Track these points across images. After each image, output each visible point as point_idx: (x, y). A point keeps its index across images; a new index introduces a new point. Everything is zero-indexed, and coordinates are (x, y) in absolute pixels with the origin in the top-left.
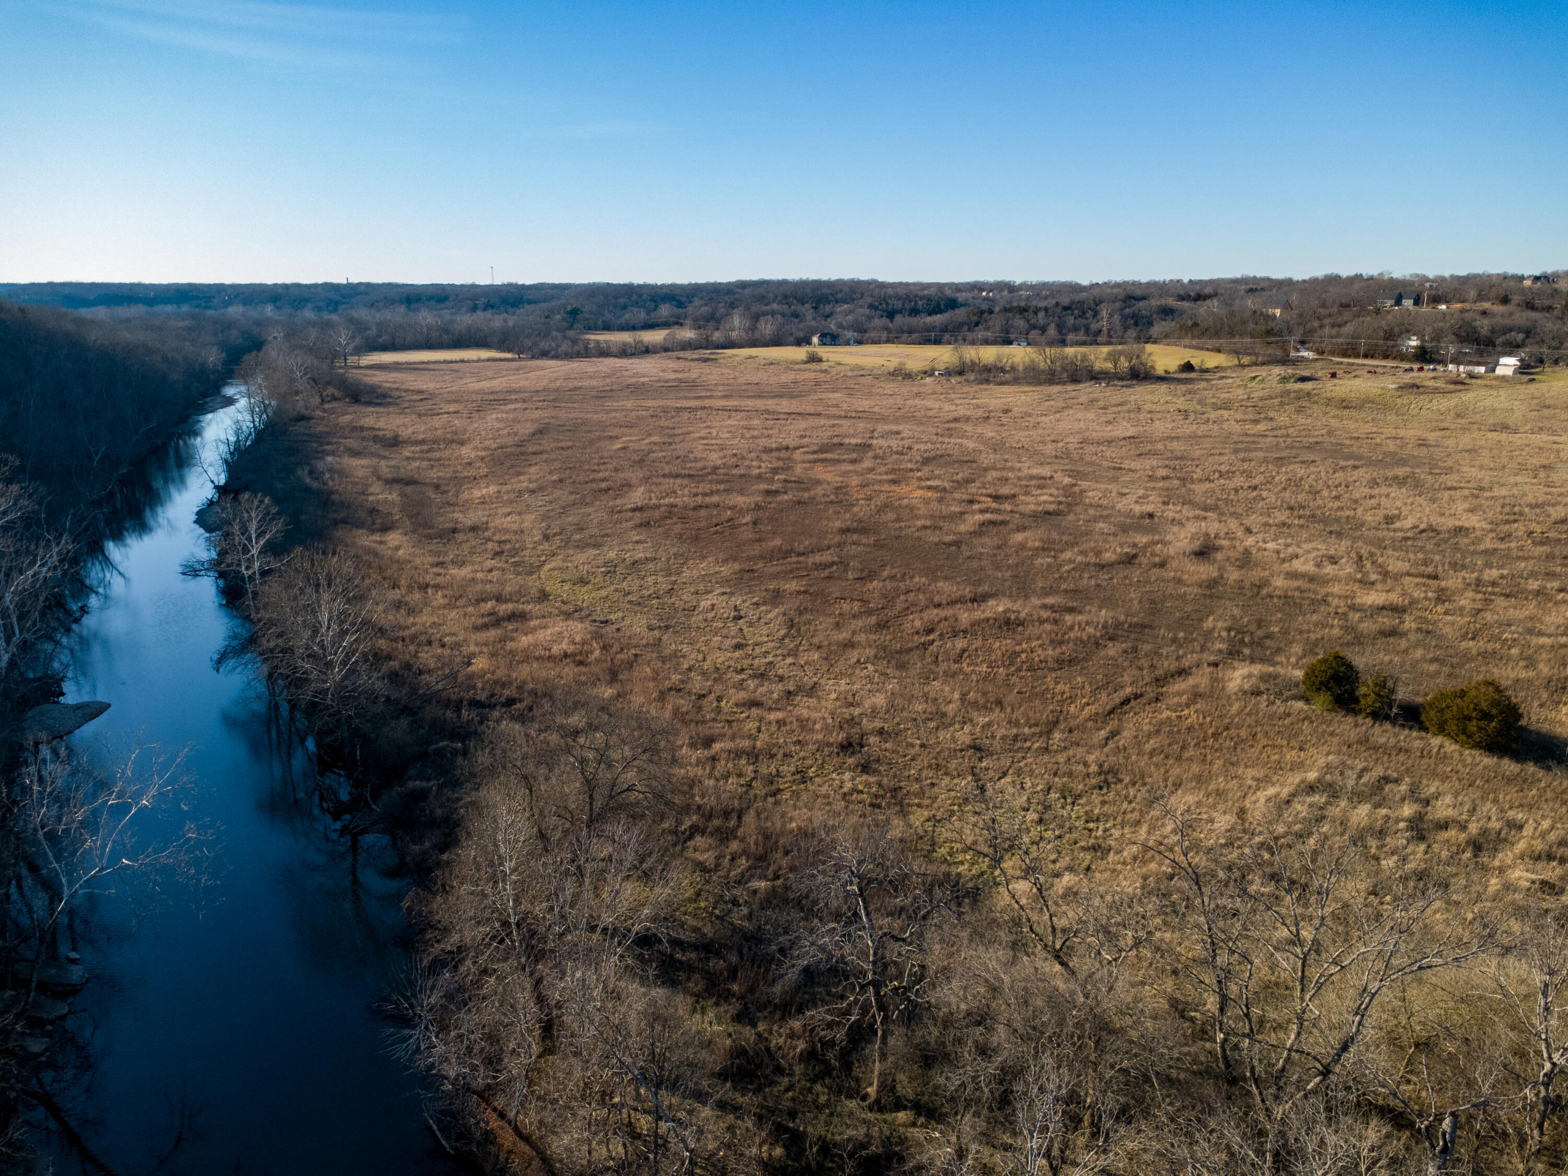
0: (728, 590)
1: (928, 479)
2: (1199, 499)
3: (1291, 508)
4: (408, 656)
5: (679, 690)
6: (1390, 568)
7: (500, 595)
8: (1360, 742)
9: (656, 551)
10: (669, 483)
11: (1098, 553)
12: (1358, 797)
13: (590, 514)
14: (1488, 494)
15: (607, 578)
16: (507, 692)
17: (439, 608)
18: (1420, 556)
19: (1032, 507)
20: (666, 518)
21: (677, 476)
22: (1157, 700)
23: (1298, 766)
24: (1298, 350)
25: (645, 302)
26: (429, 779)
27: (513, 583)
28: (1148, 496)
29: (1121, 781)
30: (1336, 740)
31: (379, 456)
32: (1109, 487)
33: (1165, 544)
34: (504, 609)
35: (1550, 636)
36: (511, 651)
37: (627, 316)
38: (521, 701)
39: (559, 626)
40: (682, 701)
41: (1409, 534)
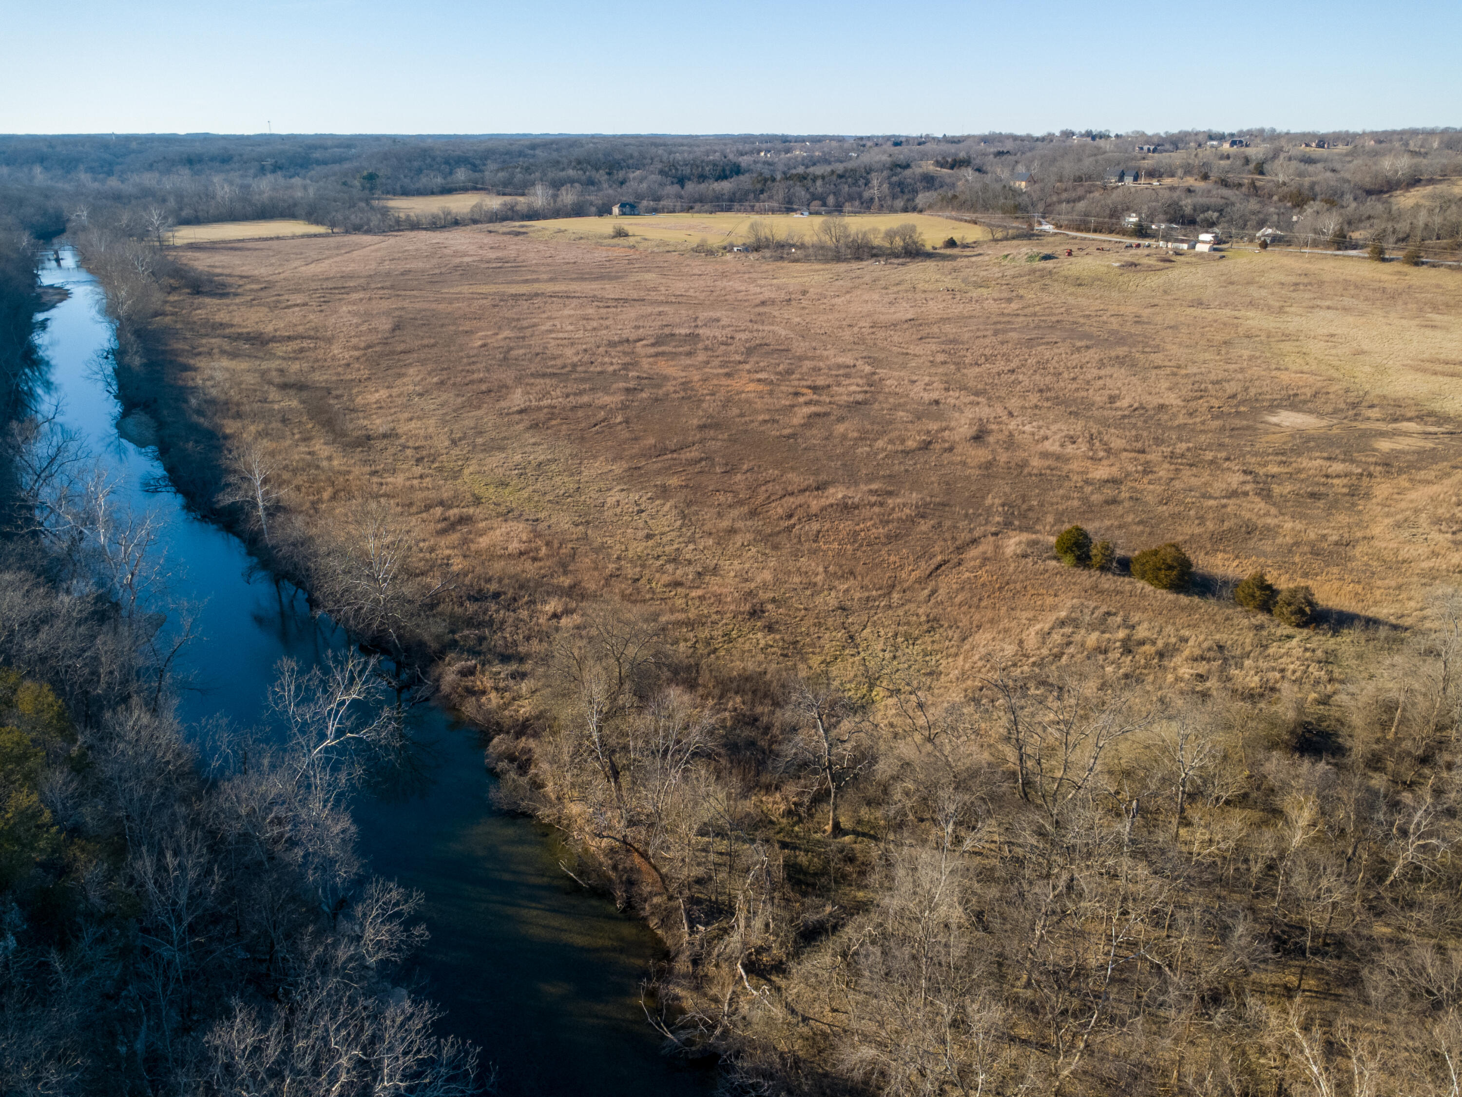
0: (625, 487)
1: (757, 372)
2: (971, 384)
3: (1041, 391)
5: (618, 577)
6: (1112, 445)
7: (442, 501)
8: (1092, 588)
9: (553, 452)
11: (903, 441)
12: (1092, 627)
14: (1183, 372)
15: (522, 480)
16: (491, 587)
18: (1134, 432)
19: (845, 398)
21: (544, 375)
22: (960, 564)
23: (1054, 608)
24: (1040, 224)
25: (440, 164)
27: (446, 488)
28: (933, 382)
29: (942, 626)
30: (1077, 587)
32: (902, 374)
33: (951, 429)
34: (452, 513)
35: (1216, 498)
37: (424, 180)
38: (505, 593)
39: (503, 527)
40: (623, 585)
41: (1126, 413)
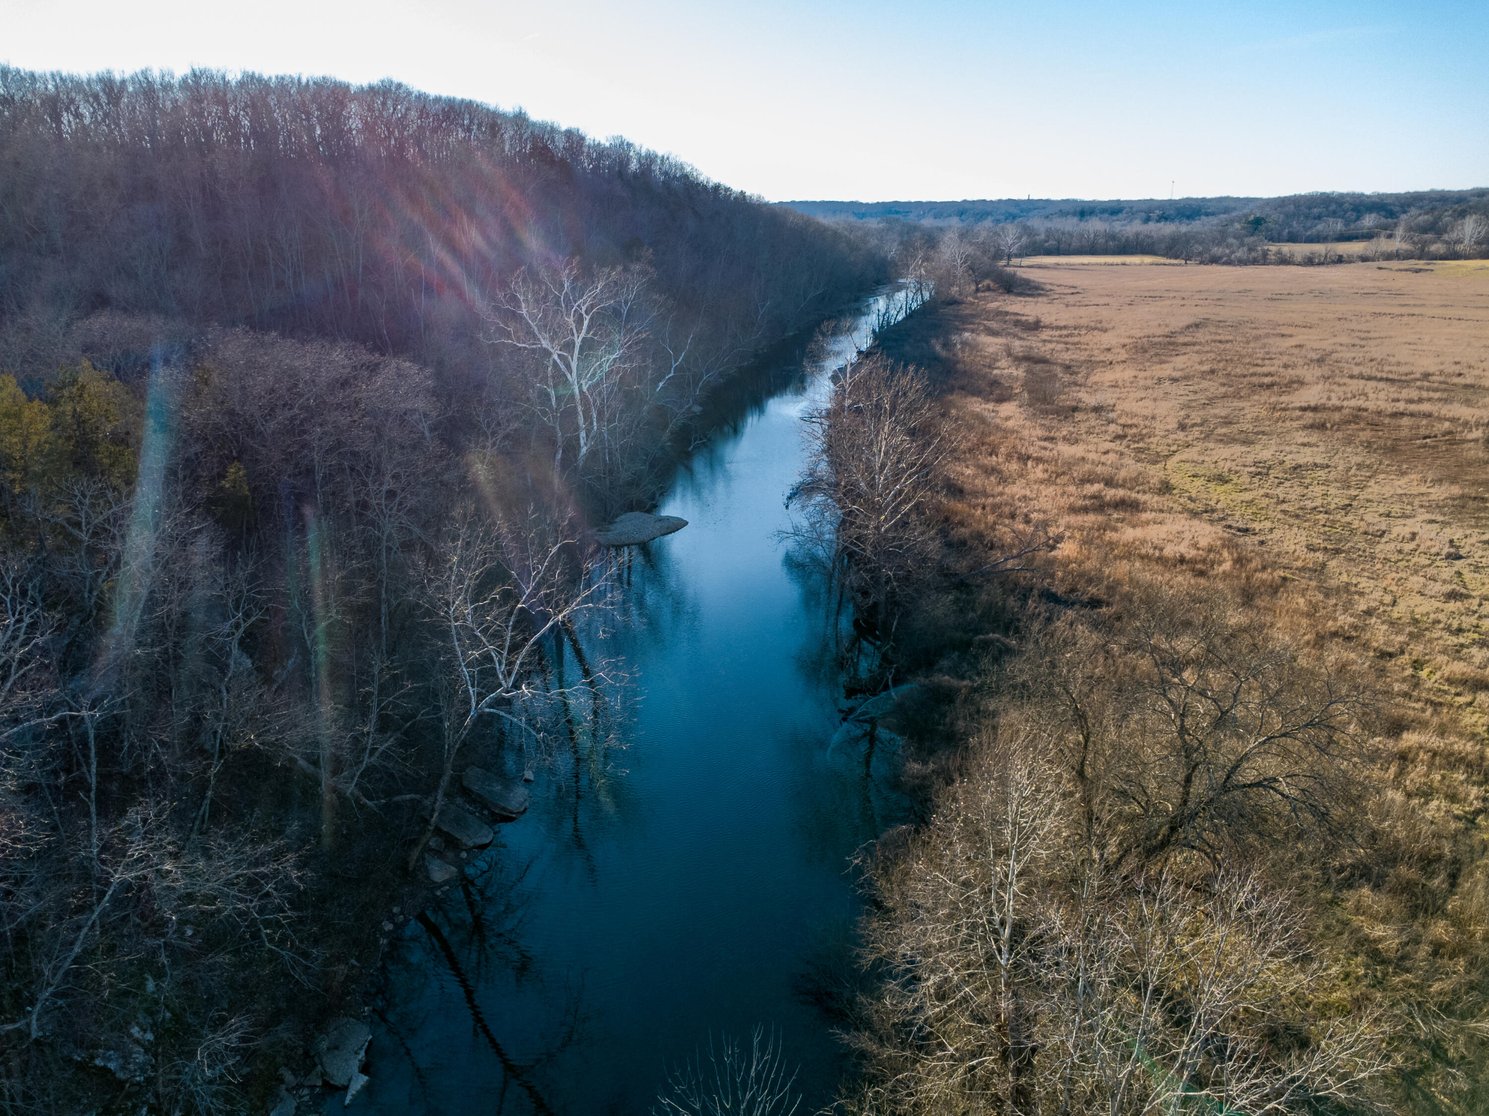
0: (1440, 518)
4: (983, 526)
5: (1349, 639)
7: (1112, 479)
9: (1330, 458)
10: (1356, 385)
13: (1243, 408)
15: (1256, 480)
16: (1093, 590)
17: (1035, 482)
20: (1349, 422)
21: (1370, 378)
25: (1346, 212)
26: (963, 678)
27: (1130, 467)
31: (1015, 336)
34: (1111, 494)
36: (1110, 543)
37: (1320, 227)
38: (1108, 604)
39: (1179, 523)
40: (1353, 656)
